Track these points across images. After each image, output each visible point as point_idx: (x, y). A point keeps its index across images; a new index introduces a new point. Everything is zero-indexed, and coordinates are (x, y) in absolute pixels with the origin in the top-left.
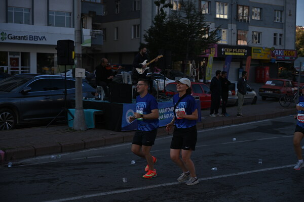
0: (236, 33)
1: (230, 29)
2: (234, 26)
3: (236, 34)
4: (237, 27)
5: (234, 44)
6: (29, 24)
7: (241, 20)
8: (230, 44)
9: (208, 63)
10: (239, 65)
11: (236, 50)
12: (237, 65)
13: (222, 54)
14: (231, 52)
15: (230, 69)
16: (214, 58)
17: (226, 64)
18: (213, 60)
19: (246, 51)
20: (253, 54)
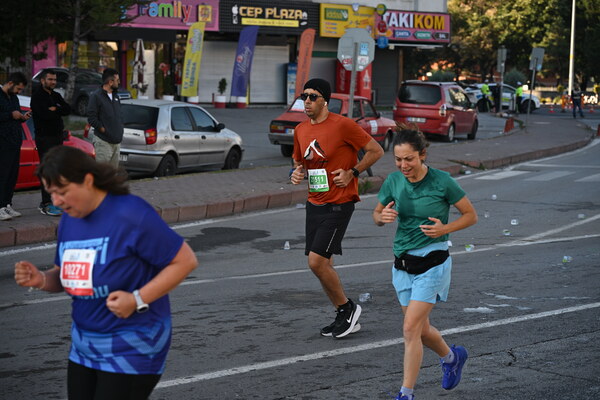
9: (188, 48)
10: (288, 53)
11: (274, 11)
12: (282, 55)
13: (235, 22)
14: (259, 16)
15: (253, 67)
16: (206, 32)
17: (240, 51)
18: (205, 39)
19: (305, 14)
20: (323, 23)
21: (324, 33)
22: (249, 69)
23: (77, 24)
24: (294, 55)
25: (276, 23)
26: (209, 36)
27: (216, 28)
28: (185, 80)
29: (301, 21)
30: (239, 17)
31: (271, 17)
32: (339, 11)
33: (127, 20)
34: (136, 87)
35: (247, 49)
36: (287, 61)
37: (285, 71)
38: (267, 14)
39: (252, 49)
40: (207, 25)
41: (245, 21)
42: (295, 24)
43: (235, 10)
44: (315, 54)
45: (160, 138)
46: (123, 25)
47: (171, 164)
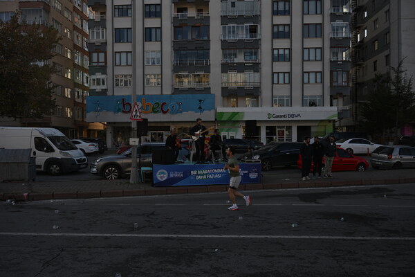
45: (393, 157)
47: (398, 165)
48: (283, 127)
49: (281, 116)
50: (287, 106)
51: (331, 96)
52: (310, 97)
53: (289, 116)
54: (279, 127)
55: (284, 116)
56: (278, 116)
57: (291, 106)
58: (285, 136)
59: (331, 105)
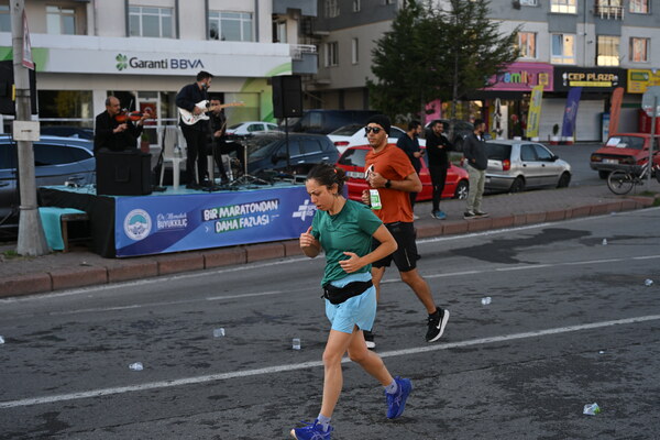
0: (594, 41)
1: (580, 33)
2: (590, 28)
3: (594, 44)
4: (596, 30)
5: (589, 63)
6: (170, 36)
7: (605, 15)
8: (580, 65)
9: (531, 104)
10: (603, 105)
11: (593, 76)
12: (599, 107)
13: (565, 84)
14: (583, 80)
15: (578, 115)
16: (544, 93)
17: (568, 105)
18: (544, 97)
19: (616, 77)
20: (630, 83)
21: (630, 90)
22: (575, 118)
23: (455, 89)
24: (608, 107)
25: (595, 84)
26: (546, 95)
27: (551, 89)
28: (529, 126)
29: (613, 82)
30: (568, 81)
31: (591, 80)
32: (641, 74)
33: (489, 86)
34: (495, 131)
35: (574, 103)
36: (602, 110)
37: (601, 118)
38: (588, 78)
39: (577, 103)
40: (545, 87)
41: (572, 84)
42: (609, 84)
43: (565, 76)
44: (623, 106)
45: (513, 166)
46: (487, 89)
47: (520, 184)
48: (154, 94)
49: (153, 65)
50: (167, 35)
51: (275, 16)
52: (225, 13)
53: (175, 64)
54: (142, 94)
55: (161, 64)
56: (143, 64)
57: (178, 37)
58: (159, 120)
59: (275, 40)
